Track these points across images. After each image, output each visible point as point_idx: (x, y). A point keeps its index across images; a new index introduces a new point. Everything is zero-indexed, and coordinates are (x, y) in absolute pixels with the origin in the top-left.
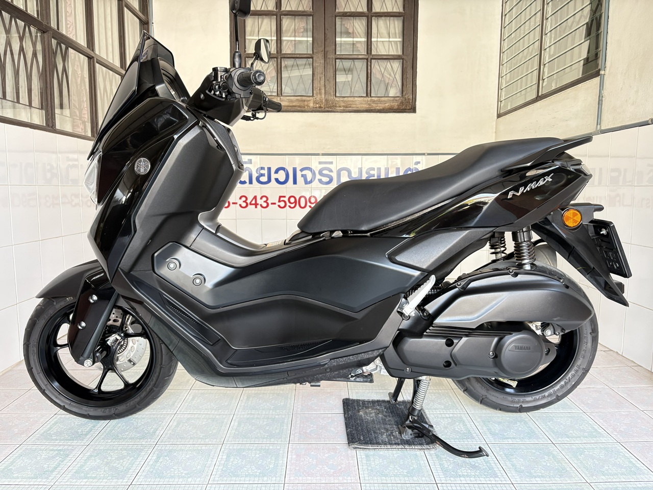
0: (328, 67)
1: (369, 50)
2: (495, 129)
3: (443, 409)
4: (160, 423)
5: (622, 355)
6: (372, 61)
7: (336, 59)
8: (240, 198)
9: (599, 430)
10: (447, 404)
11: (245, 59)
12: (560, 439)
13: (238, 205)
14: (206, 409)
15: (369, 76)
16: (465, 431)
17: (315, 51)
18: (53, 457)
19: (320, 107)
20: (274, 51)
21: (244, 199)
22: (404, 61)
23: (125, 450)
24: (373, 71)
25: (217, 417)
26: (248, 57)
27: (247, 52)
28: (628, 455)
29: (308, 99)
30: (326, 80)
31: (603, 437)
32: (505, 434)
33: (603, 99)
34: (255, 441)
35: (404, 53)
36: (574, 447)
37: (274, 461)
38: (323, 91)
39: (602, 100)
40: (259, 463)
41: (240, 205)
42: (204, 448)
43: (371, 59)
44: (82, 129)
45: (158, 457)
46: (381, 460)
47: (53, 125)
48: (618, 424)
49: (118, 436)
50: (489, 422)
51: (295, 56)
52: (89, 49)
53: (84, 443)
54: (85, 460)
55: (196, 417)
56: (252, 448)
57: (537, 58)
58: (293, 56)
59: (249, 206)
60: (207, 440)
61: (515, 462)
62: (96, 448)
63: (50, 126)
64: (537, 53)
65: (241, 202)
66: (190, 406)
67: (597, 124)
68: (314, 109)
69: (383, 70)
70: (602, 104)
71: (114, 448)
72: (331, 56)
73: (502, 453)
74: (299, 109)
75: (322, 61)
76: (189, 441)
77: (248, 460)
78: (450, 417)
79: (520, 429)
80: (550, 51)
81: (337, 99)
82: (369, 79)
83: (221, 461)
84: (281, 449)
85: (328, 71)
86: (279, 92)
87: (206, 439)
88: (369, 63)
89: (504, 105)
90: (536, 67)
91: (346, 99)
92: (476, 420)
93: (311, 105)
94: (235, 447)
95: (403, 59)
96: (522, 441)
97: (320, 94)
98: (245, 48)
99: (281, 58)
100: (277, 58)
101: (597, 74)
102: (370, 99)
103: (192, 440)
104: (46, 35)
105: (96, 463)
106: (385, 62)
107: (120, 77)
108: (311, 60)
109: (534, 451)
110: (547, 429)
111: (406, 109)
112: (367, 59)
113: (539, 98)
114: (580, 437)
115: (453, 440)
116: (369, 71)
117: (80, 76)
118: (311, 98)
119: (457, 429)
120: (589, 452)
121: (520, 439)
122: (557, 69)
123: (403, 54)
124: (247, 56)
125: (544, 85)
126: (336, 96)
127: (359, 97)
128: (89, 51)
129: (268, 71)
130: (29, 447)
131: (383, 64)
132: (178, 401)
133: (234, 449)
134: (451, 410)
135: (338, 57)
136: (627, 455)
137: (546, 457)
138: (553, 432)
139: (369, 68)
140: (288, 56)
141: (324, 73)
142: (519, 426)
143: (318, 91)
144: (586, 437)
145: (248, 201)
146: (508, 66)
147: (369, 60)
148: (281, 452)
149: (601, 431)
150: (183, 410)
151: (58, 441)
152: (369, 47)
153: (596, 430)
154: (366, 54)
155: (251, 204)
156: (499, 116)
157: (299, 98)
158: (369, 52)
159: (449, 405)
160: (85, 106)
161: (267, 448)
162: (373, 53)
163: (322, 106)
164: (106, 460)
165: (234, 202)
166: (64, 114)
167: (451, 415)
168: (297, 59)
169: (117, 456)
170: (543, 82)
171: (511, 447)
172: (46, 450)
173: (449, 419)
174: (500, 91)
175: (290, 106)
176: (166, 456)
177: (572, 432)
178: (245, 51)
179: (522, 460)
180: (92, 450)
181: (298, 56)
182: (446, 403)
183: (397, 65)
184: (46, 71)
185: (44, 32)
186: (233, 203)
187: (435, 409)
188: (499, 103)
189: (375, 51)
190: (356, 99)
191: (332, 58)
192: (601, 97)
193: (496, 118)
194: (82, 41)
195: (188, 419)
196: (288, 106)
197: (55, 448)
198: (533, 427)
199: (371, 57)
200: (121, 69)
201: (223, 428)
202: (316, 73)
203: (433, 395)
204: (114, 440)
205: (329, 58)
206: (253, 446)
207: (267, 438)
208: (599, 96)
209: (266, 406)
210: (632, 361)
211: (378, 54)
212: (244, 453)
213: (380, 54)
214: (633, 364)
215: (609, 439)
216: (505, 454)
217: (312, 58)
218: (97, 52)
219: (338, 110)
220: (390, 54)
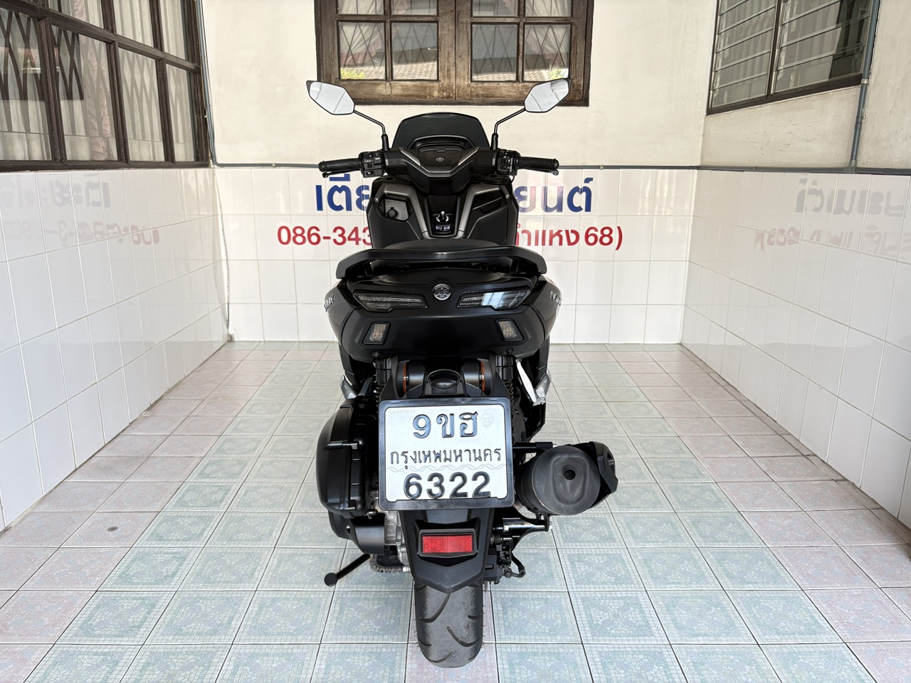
0: (461, 36)
1: (522, 9)
2: (702, 130)
3: (613, 584)
4: (236, 607)
5: (859, 489)
6: (526, 26)
7: (472, 23)
8: (335, 230)
9: (820, 622)
10: (619, 575)
11: (337, 23)
12: (767, 637)
13: (331, 241)
14: (297, 583)
15: (521, 50)
16: (642, 623)
17: (441, 11)
18: (98, 666)
19: (448, 97)
20: (380, 11)
21: (339, 232)
22: (574, 27)
23: (192, 653)
24: (528, 40)
25: (312, 596)
26: (341, 21)
27: (339, 13)
28: (856, 665)
29: (431, 84)
30: (457, 56)
31: (825, 633)
32: (695, 628)
33: (863, 121)
34: (362, 639)
35: (574, 14)
36: (785, 650)
37: (388, 674)
38: (453, 73)
39: (861, 123)
40: (369, 677)
41: (335, 241)
42: (295, 651)
43: (525, 24)
44: (103, 148)
45: (236, 667)
46: (529, 672)
47: (62, 159)
48: (847, 611)
49: (182, 630)
50: (674, 606)
51: (412, 19)
52: (108, 29)
53: (138, 642)
54: (141, 671)
55: (284, 596)
56: (359, 650)
57: (770, 36)
58: (409, 19)
59: (347, 242)
60: (300, 637)
61: (706, 676)
62: (154, 650)
63: (58, 160)
64: (771, 28)
65: (335, 236)
66: (275, 577)
67: (852, 159)
68: (440, 100)
69: (541, 39)
70: (861, 128)
71: (178, 650)
72: (465, 19)
73: (689, 660)
74: (417, 99)
75: (452, 27)
76: (276, 640)
77: (354, 671)
78: (622, 598)
79: (715, 619)
80: (790, 26)
81: (473, 84)
82: (521, 54)
83: (318, 673)
84: (398, 654)
85: (460, 42)
86: (388, 75)
87: (298, 635)
88: (521, 30)
89: (717, 96)
90: (768, 49)
91: (485, 84)
92: (657, 602)
93: (436, 94)
94: (337, 650)
95: (571, 24)
96: (717, 640)
97: (449, 77)
98: (337, 6)
99: (391, 22)
100: (385, 22)
101: (856, 81)
102: (520, 85)
103: (279, 638)
104: (42, 24)
105: (155, 676)
106: (545, 27)
107: (154, 61)
108: (436, 24)
109: (732, 657)
110: (752, 619)
111: (573, 101)
112: (518, 24)
113: (769, 98)
114: (794, 634)
115: (625, 638)
116: (521, 43)
117: (96, 69)
118: (436, 84)
119: (630, 619)
120: (805, 659)
121: (714, 636)
122: (798, 60)
123: (572, 15)
124: (341, 19)
125: (778, 79)
126: (472, 81)
127: (506, 82)
128: (108, 34)
129: (373, 40)
130: (65, 649)
131: (542, 30)
132: (259, 568)
133: (335, 653)
134: (624, 586)
135: (475, 20)
136: (854, 665)
137: (747, 667)
138: (759, 624)
139: (521, 38)
140: (402, 19)
141: (454, 46)
142: (714, 613)
143: (446, 74)
144: (803, 634)
145: (346, 235)
146: (728, 35)
147: (521, 25)
148: (397, 658)
149: (822, 622)
150: (265, 585)
151: (103, 639)
152: (522, 5)
153: (816, 622)
154: (516, 15)
155: (350, 239)
156: (710, 111)
157: (418, 83)
158: (522, 13)
159: (622, 576)
160: (107, 113)
161: (379, 651)
162: (528, 13)
163: (451, 95)
164: (167, 671)
165: (326, 235)
166: (77, 134)
167: (624, 594)
168: (414, 24)
169: (181, 665)
170: (778, 74)
171: (702, 650)
172: (87, 654)
173: (621, 601)
174: (713, 73)
175: (405, 96)
176: (246, 665)
177: (784, 624)
178: (337, 11)
179: (716, 672)
180: (148, 654)
181: (416, 19)
182: (618, 572)
183: (561, 33)
184: (46, 77)
185: (39, 20)
186: (325, 238)
187: (603, 583)
188: (711, 92)
189: (531, 12)
190: (501, 84)
191: (467, 23)
192: (860, 118)
193: (705, 114)
194: (96, 20)
195: (274, 600)
196: (401, 96)
197: (100, 651)
198: (732, 616)
199: (524, 21)
200: (155, 50)
201: (320, 616)
202: (442, 45)
203: (600, 558)
204: (176, 637)
205: (462, 23)
206: (361, 648)
207: (379, 634)
208: (858, 117)
209: (376, 578)
210: (873, 500)
211: (534, 16)
212: (349, 660)
213: (539, 16)
214: (874, 506)
215: (833, 636)
216: (693, 662)
217: (437, 22)
218: (119, 32)
219: (474, 101)
220: (552, 16)
